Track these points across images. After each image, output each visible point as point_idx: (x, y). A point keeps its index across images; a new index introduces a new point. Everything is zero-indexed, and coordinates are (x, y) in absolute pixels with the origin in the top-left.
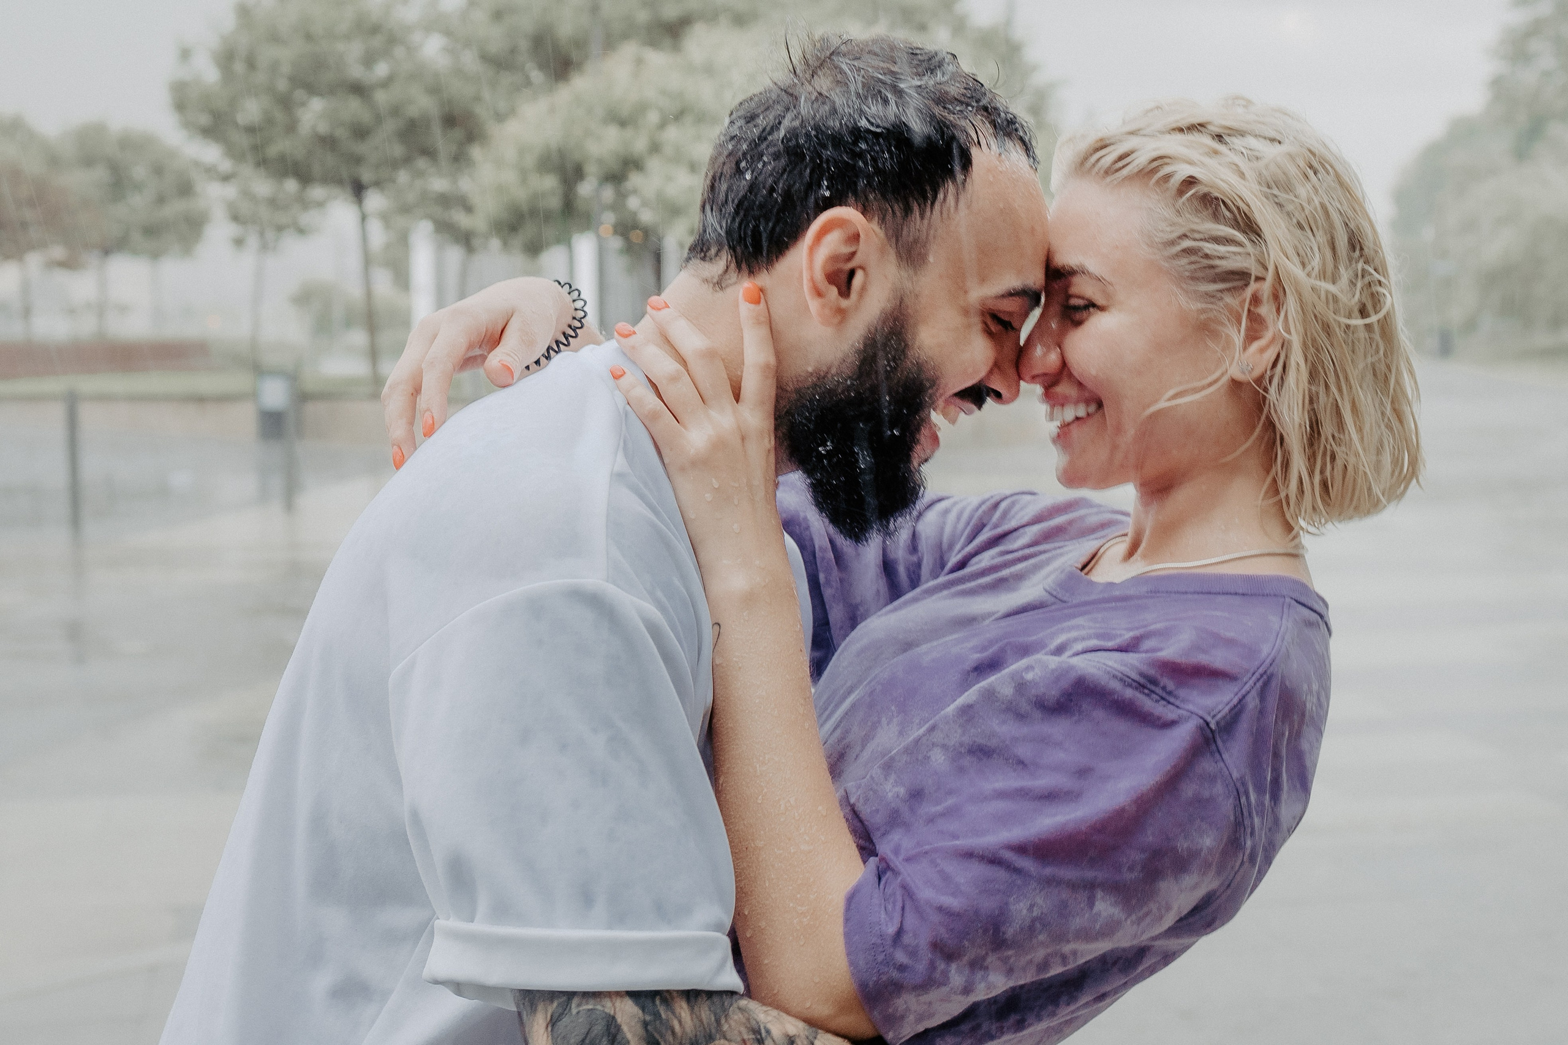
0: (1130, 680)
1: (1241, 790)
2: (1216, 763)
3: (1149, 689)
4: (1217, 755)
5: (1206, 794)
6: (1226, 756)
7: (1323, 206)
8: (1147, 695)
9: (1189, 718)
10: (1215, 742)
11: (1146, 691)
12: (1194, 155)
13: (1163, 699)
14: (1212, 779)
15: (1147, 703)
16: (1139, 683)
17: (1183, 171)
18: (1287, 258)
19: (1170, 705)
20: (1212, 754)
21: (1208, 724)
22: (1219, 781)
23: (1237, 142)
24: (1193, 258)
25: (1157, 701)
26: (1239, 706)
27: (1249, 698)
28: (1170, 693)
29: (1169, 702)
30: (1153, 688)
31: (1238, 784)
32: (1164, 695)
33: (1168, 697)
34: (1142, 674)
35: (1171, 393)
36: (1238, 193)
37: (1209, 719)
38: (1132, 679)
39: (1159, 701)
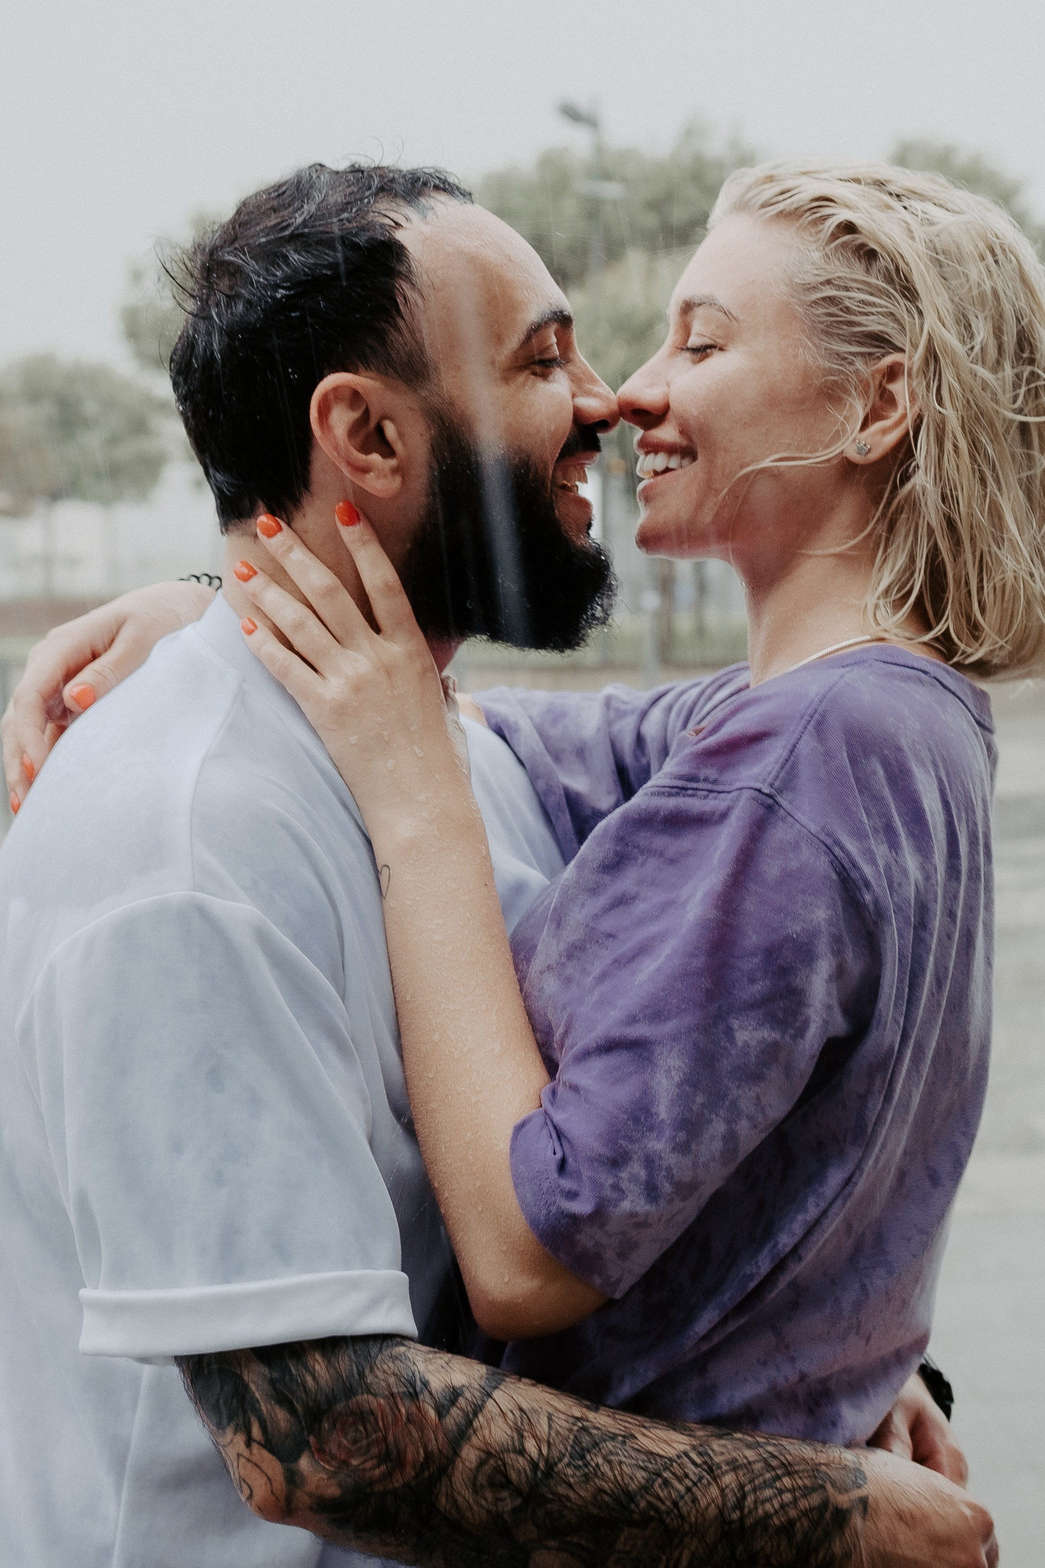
0: (668, 789)
1: (829, 841)
2: (791, 827)
3: (693, 789)
4: (790, 819)
5: (794, 865)
6: (799, 816)
7: (995, 293)
8: (693, 796)
9: (739, 796)
10: (780, 806)
11: (690, 792)
12: (862, 204)
13: (711, 791)
14: (795, 846)
15: (694, 804)
16: (677, 787)
17: (843, 215)
18: (944, 325)
19: (720, 795)
20: (783, 819)
21: (759, 791)
22: (803, 844)
23: (917, 205)
24: (833, 310)
25: (706, 797)
26: (792, 758)
27: (801, 746)
28: (715, 782)
29: (719, 792)
30: (695, 785)
31: (823, 837)
32: (709, 786)
33: (715, 788)
34: (681, 778)
35: (777, 456)
36: (899, 250)
37: (758, 785)
38: (669, 787)
39: (708, 796)
